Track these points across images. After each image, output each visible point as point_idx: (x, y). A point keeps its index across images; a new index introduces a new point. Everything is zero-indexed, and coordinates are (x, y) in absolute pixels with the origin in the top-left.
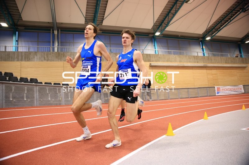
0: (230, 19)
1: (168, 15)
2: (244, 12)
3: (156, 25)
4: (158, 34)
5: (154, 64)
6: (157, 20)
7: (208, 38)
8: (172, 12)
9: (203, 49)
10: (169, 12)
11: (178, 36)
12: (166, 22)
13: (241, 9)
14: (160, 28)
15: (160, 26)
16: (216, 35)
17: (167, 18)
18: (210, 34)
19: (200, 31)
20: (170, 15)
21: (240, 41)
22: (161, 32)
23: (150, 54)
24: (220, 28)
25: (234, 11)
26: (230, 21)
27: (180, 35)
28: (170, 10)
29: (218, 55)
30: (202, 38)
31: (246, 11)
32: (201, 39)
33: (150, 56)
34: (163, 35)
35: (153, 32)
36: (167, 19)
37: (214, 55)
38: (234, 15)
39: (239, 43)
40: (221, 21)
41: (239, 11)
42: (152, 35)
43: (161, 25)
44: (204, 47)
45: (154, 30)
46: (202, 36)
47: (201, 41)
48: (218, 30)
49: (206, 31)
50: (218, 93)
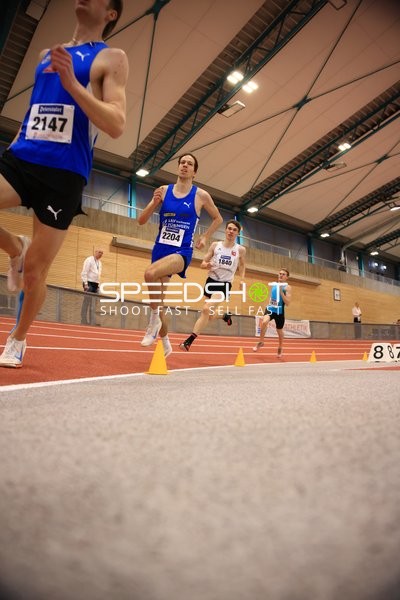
0: (300, 177)
1: (173, 132)
2: (327, 168)
3: (141, 152)
4: (142, 173)
5: (123, 239)
6: (147, 139)
7: (253, 210)
8: (184, 126)
10: (178, 127)
12: (166, 148)
13: (321, 161)
14: (150, 162)
15: (151, 156)
16: (269, 206)
17: (171, 139)
18: (258, 200)
19: (239, 189)
20: (180, 134)
21: (311, 232)
22: (151, 170)
23: (116, 216)
24: (278, 192)
25: (309, 163)
26: (298, 184)
28: (181, 123)
29: (267, 249)
30: (239, 207)
31: (329, 167)
32: (237, 209)
33: (116, 220)
34: (156, 180)
35: (131, 167)
36: (169, 143)
37: (258, 247)
38: (309, 171)
39: (310, 234)
40: (283, 178)
41: (317, 165)
42: (128, 175)
43: (153, 153)
45: (135, 165)
46: (240, 203)
47: (237, 214)
48: (274, 196)
49: (250, 192)
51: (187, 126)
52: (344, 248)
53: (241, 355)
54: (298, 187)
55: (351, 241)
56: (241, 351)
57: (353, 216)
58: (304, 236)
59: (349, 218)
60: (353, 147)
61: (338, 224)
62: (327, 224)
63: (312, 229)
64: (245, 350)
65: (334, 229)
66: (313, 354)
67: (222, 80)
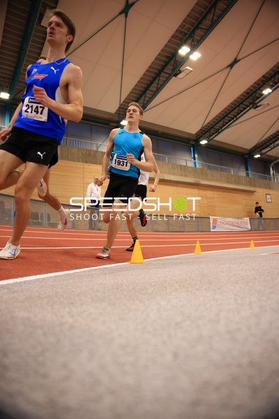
0: (236, 116)
1: (144, 93)
2: (255, 108)
6: (126, 99)
7: (204, 142)
8: (151, 88)
9: (194, 158)
10: (147, 89)
11: (157, 132)
13: (251, 103)
16: (215, 139)
17: (143, 98)
18: (207, 135)
19: (193, 128)
20: (149, 94)
21: (247, 154)
24: (221, 128)
25: (241, 105)
26: (235, 121)
27: (160, 130)
28: (149, 86)
29: (216, 169)
30: (194, 141)
31: (257, 107)
32: (193, 143)
35: (117, 119)
37: (209, 168)
38: (242, 111)
39: (246, 156)
40: (224, 118)
41: (248, 106)
44: (196, 156)
45: (120, 117)
46: (194, 138)
47: (193, 146)
48: (218, 131)
49: (201, 130)
50: (214, 227)
51: (153, 88)
52: (272, 165)
53: (198, 245)
54: (235, 123)
55: (276, 158)
56: (198, 242)
57: (277, 140)
58: (242, 157)
59: (274, 142)
60: (273, 91)
61: (266, 147)
62: (258, 148)
63: (248, 152)
64: (201, 242)
65: (264, 151)
66: (252, 242)
67: (175, 53)
